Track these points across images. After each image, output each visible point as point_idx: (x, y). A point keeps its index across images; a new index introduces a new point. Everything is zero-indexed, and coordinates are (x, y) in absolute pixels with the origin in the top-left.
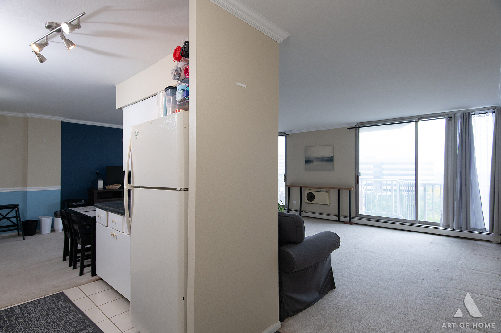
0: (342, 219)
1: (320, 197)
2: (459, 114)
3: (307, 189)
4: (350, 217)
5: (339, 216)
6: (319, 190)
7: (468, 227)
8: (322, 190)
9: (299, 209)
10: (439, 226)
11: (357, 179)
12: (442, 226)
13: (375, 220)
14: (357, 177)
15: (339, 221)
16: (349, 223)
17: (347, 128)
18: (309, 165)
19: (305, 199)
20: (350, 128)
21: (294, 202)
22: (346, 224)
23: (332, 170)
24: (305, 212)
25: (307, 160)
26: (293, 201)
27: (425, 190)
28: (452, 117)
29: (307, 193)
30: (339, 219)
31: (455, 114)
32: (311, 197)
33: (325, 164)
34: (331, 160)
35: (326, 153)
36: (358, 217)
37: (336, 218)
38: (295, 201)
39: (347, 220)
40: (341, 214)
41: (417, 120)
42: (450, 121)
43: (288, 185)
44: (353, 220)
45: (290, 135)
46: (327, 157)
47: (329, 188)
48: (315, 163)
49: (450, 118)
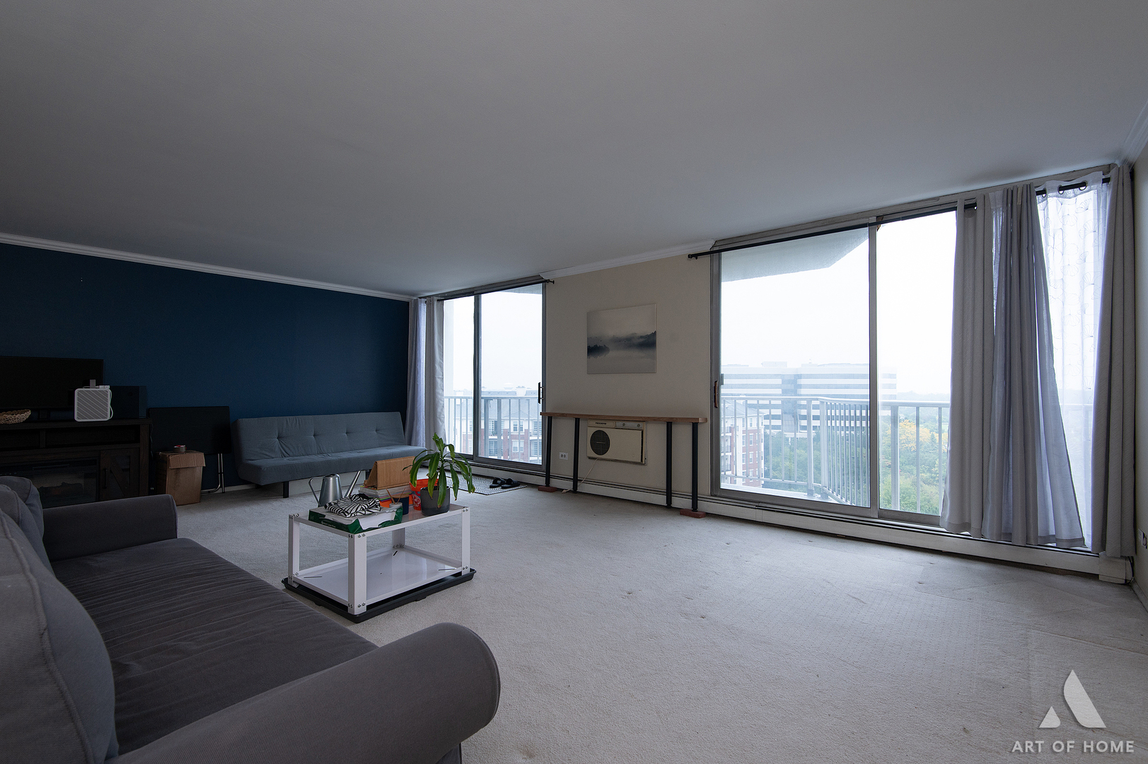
0: (677, 502)
1: (623, 442)
2: (999, 193)
3: (593, 423)
4: (695, 497)
5: (669, 494)
6: (620, 424)
7: (1032, 535)
8: (628, 424)
9: (571, 475)
10: (938, 526)
11: (715, 392)
12: (946, 525)
13: (760, 504)
14: (715, 387)
15: (669, 507)
16: (694, 512)
17: (690, 256)
18: (599, 360)
19: (586, 449)
20: (696, 256)
21: (562, 456)
22: (686, 515)
23: (652, 370)
24: (588, 481)
25: (592, 346)
26: (561, 454)
27: (894, 420)
28: (975, 205)
29: (591, 431)
30: (669, 501)
31: (985, 194)
32: (601, 443)
33: (636, 354)
34: (648, 343)
35: (637, 326)
36: (716, 496)
37: (662, 500)
38: (564, 454)
39: (686, 503)
40: (674, 487)
41: (873, 220)
42: (970, 219)
43: (548, 411)
44: (704, 506)
45: (553, 282)
46: (641, 337)
47: (645, 420)
48: (612, 354)
49: (968, 209)
